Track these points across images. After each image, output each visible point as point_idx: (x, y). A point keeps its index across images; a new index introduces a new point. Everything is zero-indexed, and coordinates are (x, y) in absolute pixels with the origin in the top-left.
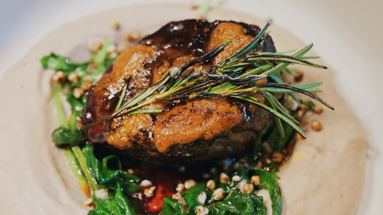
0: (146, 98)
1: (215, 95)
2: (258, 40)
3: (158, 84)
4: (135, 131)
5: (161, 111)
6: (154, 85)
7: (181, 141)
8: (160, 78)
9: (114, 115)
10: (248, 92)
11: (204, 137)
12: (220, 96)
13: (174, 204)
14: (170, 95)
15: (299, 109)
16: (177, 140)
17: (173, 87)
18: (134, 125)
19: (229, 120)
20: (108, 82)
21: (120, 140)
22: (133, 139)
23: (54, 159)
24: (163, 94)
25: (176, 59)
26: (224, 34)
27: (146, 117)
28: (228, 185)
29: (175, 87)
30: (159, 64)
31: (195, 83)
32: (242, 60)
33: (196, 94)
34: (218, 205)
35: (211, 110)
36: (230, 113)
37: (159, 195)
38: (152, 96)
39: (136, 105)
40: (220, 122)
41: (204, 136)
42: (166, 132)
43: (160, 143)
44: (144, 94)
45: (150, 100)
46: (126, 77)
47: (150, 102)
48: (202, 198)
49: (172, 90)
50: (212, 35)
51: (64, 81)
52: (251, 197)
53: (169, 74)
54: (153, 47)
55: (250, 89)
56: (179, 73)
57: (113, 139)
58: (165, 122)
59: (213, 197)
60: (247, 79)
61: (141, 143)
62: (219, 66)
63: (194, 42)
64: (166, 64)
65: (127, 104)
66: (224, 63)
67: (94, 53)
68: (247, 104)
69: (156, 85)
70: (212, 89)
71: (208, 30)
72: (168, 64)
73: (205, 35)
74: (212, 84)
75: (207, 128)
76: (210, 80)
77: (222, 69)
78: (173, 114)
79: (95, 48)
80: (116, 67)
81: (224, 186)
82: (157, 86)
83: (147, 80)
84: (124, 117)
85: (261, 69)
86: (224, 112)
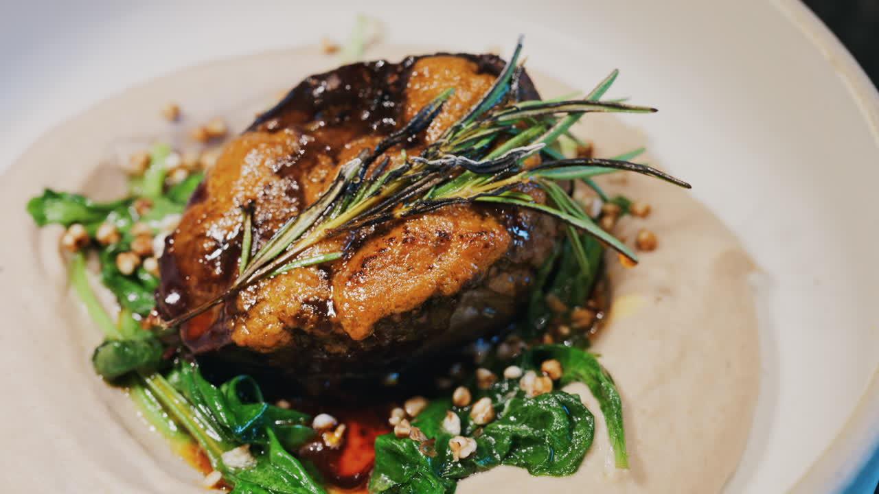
0: (301, 235)
1: (450, 201)
2: (506, 80)
3: (320, 201)
4: (292, 307)
5: (340, 254)
6: (312, 206)
7: (396, 307)
8: (322, 190)
9: (238, 282)
10: (513, 185)
11: (442, 291)
12: (459, 201)
13: (401, 445)
14: (355, 217)
15: (603, 215)
16: (389, 306)
17: (353, 203)
18: (288, 295)
19: (486, 246)
20: (203, 221)
21: (264, 331)
22: (291, 324)
23: (110, 408)
24: (336, 220)
25: (343, 146)
26: (434, 80)
27: (309, 274)
28: (499, 391)
29: (357, 202)
30: (309, 164)
31: (400, 186)
32: (487, 122)
33: (407, 207)
34: (492, 429)
35: (446, 234)
36: (486, 233)
37: (355, 441)
38: (313, 228)
39: (284, 252)
40: (469, 255)
41: (441, 288)
42: (361, 294)
43: (353, 320)
44: (294, 228)
45: (309, 238)
46: (244, 202)
47: (312, 240)
48: (452, 424)
49: (354, 209)
50: (409, 85)
51: (89, 246)
52: (556, 398)
53: (341, 177)
54: (287, 131)
55: (514, 179)
56: (360, 173)
57: (248, 333)
58: (355, 275)
59: (472, 420)
60: (504, 158)
61: (312, 329)
62: (441, 143)
63: (373, 108)
64: (325, 161)
65: (262, 256)
66: (450, 136)
67: (135, 177)
68: (514, 210)
69: (316, 204)
70: (438, 191)
71: (396, 77)
72: (329, 160)
73: (392, 88)
74: (437, 180)
75: (445, 271)
76: (431, 173)
77: (449, 149)
78: (369, 256)
79: (136, 167)
80: (214, 187)
81: (491, 394)
82: (319, 206)
83: (291, 200)
84: (262, 285)
85: (525, 136)
86: (473, 233)
